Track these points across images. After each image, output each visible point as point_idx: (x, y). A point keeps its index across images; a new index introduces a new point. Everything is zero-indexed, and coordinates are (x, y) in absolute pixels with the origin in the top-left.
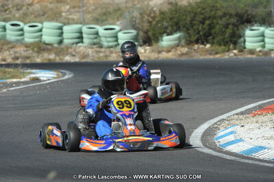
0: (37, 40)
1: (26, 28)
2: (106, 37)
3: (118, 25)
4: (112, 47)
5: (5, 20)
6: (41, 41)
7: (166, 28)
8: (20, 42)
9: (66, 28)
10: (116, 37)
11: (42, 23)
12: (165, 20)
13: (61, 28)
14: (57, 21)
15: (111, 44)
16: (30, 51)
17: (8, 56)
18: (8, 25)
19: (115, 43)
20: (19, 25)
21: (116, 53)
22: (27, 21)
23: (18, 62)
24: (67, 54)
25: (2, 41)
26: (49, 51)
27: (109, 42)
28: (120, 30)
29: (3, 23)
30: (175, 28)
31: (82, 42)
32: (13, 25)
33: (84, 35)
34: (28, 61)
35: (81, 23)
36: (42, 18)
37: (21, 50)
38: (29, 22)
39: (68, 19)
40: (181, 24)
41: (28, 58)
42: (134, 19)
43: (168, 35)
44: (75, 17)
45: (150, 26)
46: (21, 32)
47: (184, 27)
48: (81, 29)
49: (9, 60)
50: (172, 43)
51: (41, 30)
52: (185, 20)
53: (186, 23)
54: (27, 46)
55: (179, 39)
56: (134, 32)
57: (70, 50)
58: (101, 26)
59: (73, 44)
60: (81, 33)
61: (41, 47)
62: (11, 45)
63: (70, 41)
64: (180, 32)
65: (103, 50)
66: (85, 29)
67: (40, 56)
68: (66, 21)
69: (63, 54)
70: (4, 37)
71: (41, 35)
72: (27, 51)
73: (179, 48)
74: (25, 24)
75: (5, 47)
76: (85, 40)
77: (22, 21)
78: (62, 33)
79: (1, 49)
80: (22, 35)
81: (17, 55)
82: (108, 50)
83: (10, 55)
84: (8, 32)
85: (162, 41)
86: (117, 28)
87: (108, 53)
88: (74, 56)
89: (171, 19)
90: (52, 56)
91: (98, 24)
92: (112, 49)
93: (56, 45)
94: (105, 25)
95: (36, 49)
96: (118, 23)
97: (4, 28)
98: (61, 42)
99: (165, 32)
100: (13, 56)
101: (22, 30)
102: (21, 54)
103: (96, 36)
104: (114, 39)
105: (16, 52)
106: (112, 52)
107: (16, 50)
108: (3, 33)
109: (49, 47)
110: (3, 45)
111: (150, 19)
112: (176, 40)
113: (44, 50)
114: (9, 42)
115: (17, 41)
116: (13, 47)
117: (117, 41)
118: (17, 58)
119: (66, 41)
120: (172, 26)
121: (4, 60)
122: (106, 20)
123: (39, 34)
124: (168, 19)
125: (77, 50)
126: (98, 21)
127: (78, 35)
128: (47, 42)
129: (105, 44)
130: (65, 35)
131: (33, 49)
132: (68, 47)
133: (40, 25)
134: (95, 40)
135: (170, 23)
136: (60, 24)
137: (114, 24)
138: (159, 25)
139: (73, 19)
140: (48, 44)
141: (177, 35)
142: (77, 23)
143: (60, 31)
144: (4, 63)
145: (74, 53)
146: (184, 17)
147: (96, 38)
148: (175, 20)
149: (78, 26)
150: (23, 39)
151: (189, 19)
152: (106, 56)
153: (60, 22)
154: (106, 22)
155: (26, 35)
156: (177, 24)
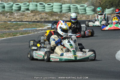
0: (51, 10)
1: (46, 5)
2: (80, 10)
3: (86, 4)
4: (83, 14)
5: (37, 2)
6: (52, 11)
7: (107, 6)
8: (44, 12)
9: (63, 6)
10: (85, 10)
11: (53, 3)
12: (107, 2)
13: (61, 6)
14: (59, 2)
15: (83, 13)
16: (48, 15)
17: (38, 18)
18: (38, 4)
19: (85, 12)
20: (43, 4)
21: (85, 16)
22: (46, 2)
23: (43, 20)
24: (64, 17)
25: (35, 11)
26: (56, 15)
27: (82, 12)
28: (87, 7)
29: (36, 3)
30: (111, 6)
31: (70, 12)
32: (40, 4)
33: (71, 9)
34: (47, 20)
35: (70, 3)
36: (53, 1)
37: (44, 15)
38: (47, 3)
39: (64, 1)
40: (114, 4)
41: (47, 18)
42: (93, 2)
43: (108, 9)
44: (67, 1)
45: (100, 5)
46: (44, 7)
47: (115, 5)
48: (70, 6)
49: (39, 19)
50: (110, 12)
51: (52, 6)
52: (116, 2)
53: (116, 4)
54: (46, 13)
55: (113, 10)
56: (93, 7)
57: (65, 15)
58: (79, 4)
59: (66, 12)
60: (70, 7)
61: (52, 14)
62: (39, 13)
63: (65, 11)
64: (113, 7)
65: (79, 15)
66: (71, 6)
67: (52, 17)
68: (63, 2)
69: (62, 17)
70: (36, 9)
71: (53, 9)
72: (46, 15)
73: (113, 14)
74: (46, 3)
75: (37, 14)
76: (71, 11)
77: (44, 2)
78: (62, 8)
79: (35, 14)
80: (44, 8)
81: (42, 17)
82: (81, 15)
83: (39, 17)
84: (38, 7)
85: (105, 11)
86: (86, 5)
87: (81, 17)
88: (67, 18)
89: (109, 2)
90: (57, 18)
91: (77, 4)
92: (83, 15)
93: (59, 13)
94: (80, 4)
95: (50, 15)
96: (86, 3)
97: (37, 5)
98: (61, 12)
99: (107, 8)
100: (40, 17)
101: (44, 6)
102: (44, 17)
103: (76, 9)
104: (84, 10)
105: (41, 16)
106: (83, 16)
107: (41, 15)
108: (36, 7)
109: (56, 14)
110: (36, 13)
111: (100, 2)
112: (111, 11)
113: (54, 15)
114: (39, 12)
115: (42, 11)
116: (40, 14)
117: (85, 11)
118: (42, 19)
119: (63, 11)
120: (110, 5)
121: (36, 19)
122: (81, 2)
123: (52, 8)
124: (108, 1)
125: (68, 15)
126: (77, 2)
127: (69, 8)
128: (55, 11)
129: (80, 13)
130: (63, 9)
131: (49, 15)
132: (64, 14)
133: (52, 4)
134: (76, 11)
135: (109, 4)
136: (61, 4)
137: (84, 4)
138: (104, 5)
139: (66, 2)
140: (55, 13)
141: (112, 9)
142: (68, 3)
143: (61, 7)
144: (36, 20)
145: (67, 16)
146: (115, 1)
147: (76, 10)
148: (111, 2)
149: (69, 5)
150: (45, 10)
151: (117, 2)
152: (81, 18)
153: (61, 3)
154: (81, 3)
155: (46, 8)
156: (112, 4)
